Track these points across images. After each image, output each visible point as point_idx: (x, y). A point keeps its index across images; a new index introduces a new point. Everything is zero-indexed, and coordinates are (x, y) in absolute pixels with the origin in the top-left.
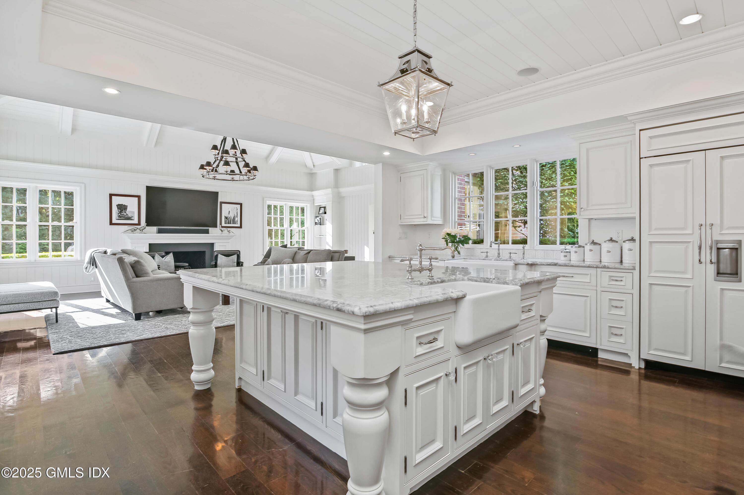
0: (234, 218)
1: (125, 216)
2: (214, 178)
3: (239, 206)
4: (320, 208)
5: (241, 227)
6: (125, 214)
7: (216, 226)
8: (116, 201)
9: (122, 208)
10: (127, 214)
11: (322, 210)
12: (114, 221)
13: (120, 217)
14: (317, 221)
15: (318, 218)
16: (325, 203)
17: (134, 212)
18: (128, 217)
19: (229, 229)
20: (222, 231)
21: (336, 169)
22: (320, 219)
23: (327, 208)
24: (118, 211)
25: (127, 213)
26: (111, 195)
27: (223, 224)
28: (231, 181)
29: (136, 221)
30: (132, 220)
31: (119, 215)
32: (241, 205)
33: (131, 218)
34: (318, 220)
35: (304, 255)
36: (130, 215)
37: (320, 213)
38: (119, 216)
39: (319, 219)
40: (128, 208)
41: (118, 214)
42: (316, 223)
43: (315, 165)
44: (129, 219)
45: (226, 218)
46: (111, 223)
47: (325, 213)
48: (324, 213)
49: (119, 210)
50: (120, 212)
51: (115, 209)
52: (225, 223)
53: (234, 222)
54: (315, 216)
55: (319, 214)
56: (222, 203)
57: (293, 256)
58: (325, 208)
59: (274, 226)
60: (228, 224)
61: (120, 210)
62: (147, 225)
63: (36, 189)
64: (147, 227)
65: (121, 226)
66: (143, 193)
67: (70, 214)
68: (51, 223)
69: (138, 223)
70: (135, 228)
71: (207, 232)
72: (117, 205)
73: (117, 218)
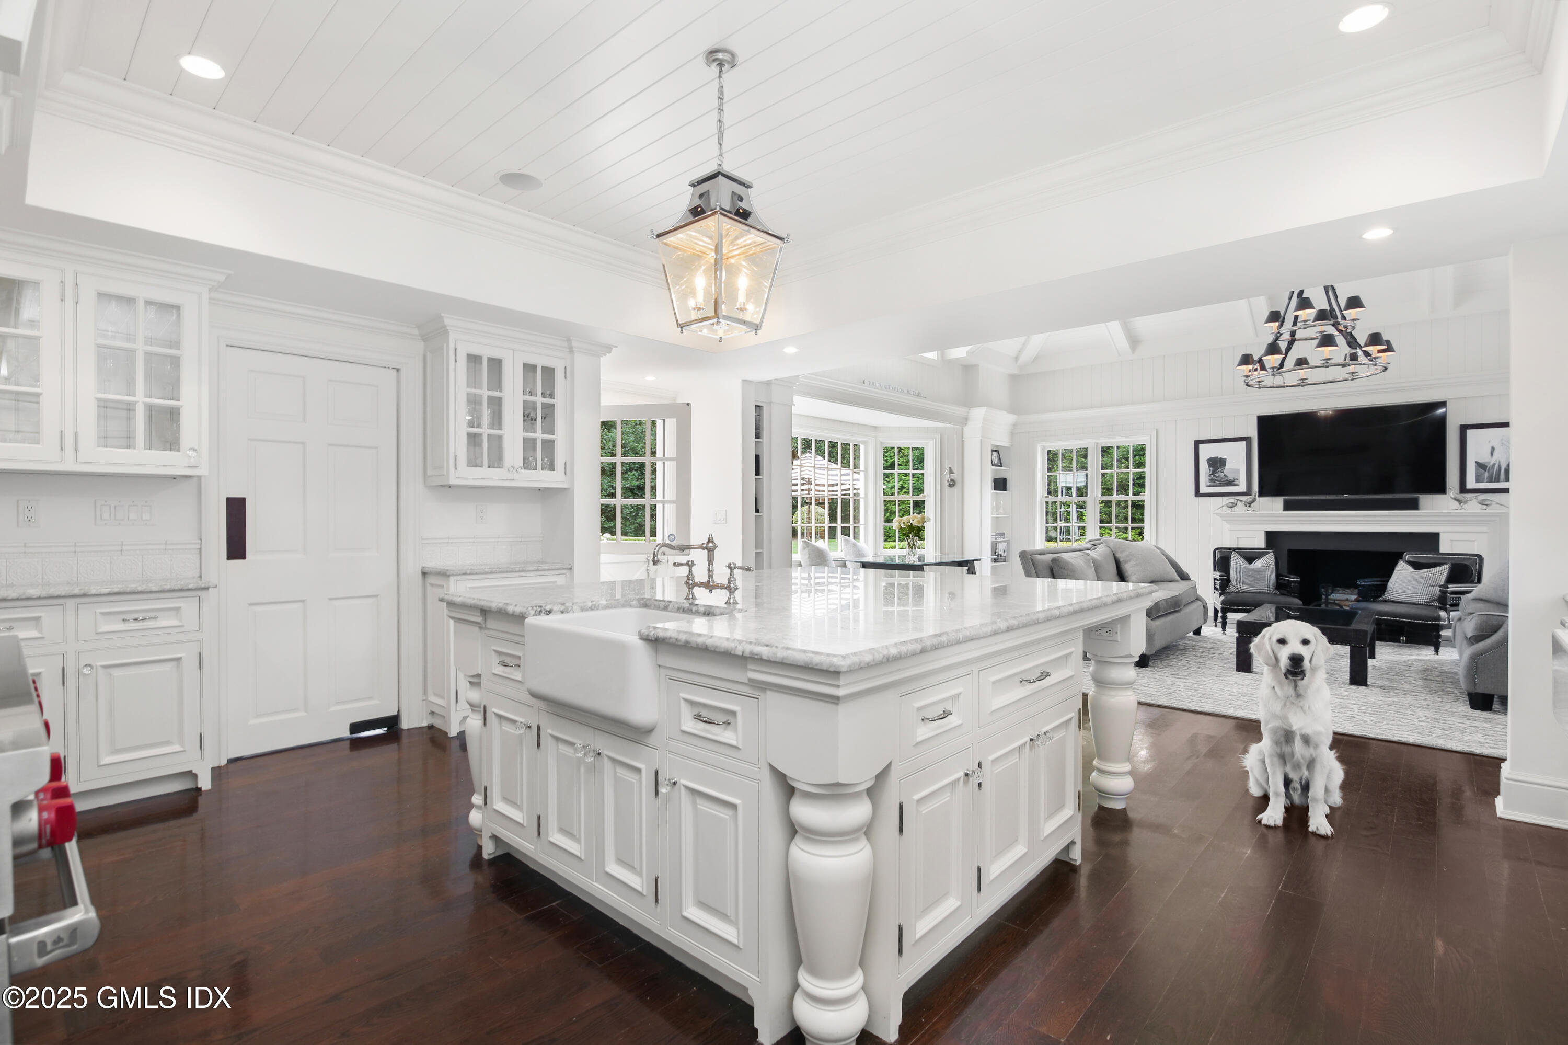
1: (1222, 478)
6: (1222, 475)
7: (1442, 491)
8: (1207, 452)
9: (1217, 464)
10: (1225, 475)
12: (1203, 489)
13: (1213, 482)
17: (1239, 470)
18: (1227, 480)
20: (1459, 503)
24: (1210, 470)
25: (1225, 473)
26: (1197, 443)
29: (1242, 488)
30: (1235, 485)
31: (1210, 478)
33: (1233, 481)
36: (1231, 477)
38: (1212, 480)
40: (1227, 464)
41: (1210, 476)
44: (1230, 483)
45: (1481, 466)
46: (1198, 494)
49: (1211, 468)
50: (1214, 473)
51: (1204, 468)
52: (1477, 481)
56: (1464, 429)
60: (1490, 481)
61: (1213, 467)
62: (1261, 494)
63: (1097, 447)
64: (1260, 498)
65: (1211, 498)
66: (1252, 431)
67: (1140, 482)
68: (1115, 497)
69: (1245, 491)
70: (1241, 501)
71: (1413, 505)
72: (1208, 460)
73: (1209, 484)
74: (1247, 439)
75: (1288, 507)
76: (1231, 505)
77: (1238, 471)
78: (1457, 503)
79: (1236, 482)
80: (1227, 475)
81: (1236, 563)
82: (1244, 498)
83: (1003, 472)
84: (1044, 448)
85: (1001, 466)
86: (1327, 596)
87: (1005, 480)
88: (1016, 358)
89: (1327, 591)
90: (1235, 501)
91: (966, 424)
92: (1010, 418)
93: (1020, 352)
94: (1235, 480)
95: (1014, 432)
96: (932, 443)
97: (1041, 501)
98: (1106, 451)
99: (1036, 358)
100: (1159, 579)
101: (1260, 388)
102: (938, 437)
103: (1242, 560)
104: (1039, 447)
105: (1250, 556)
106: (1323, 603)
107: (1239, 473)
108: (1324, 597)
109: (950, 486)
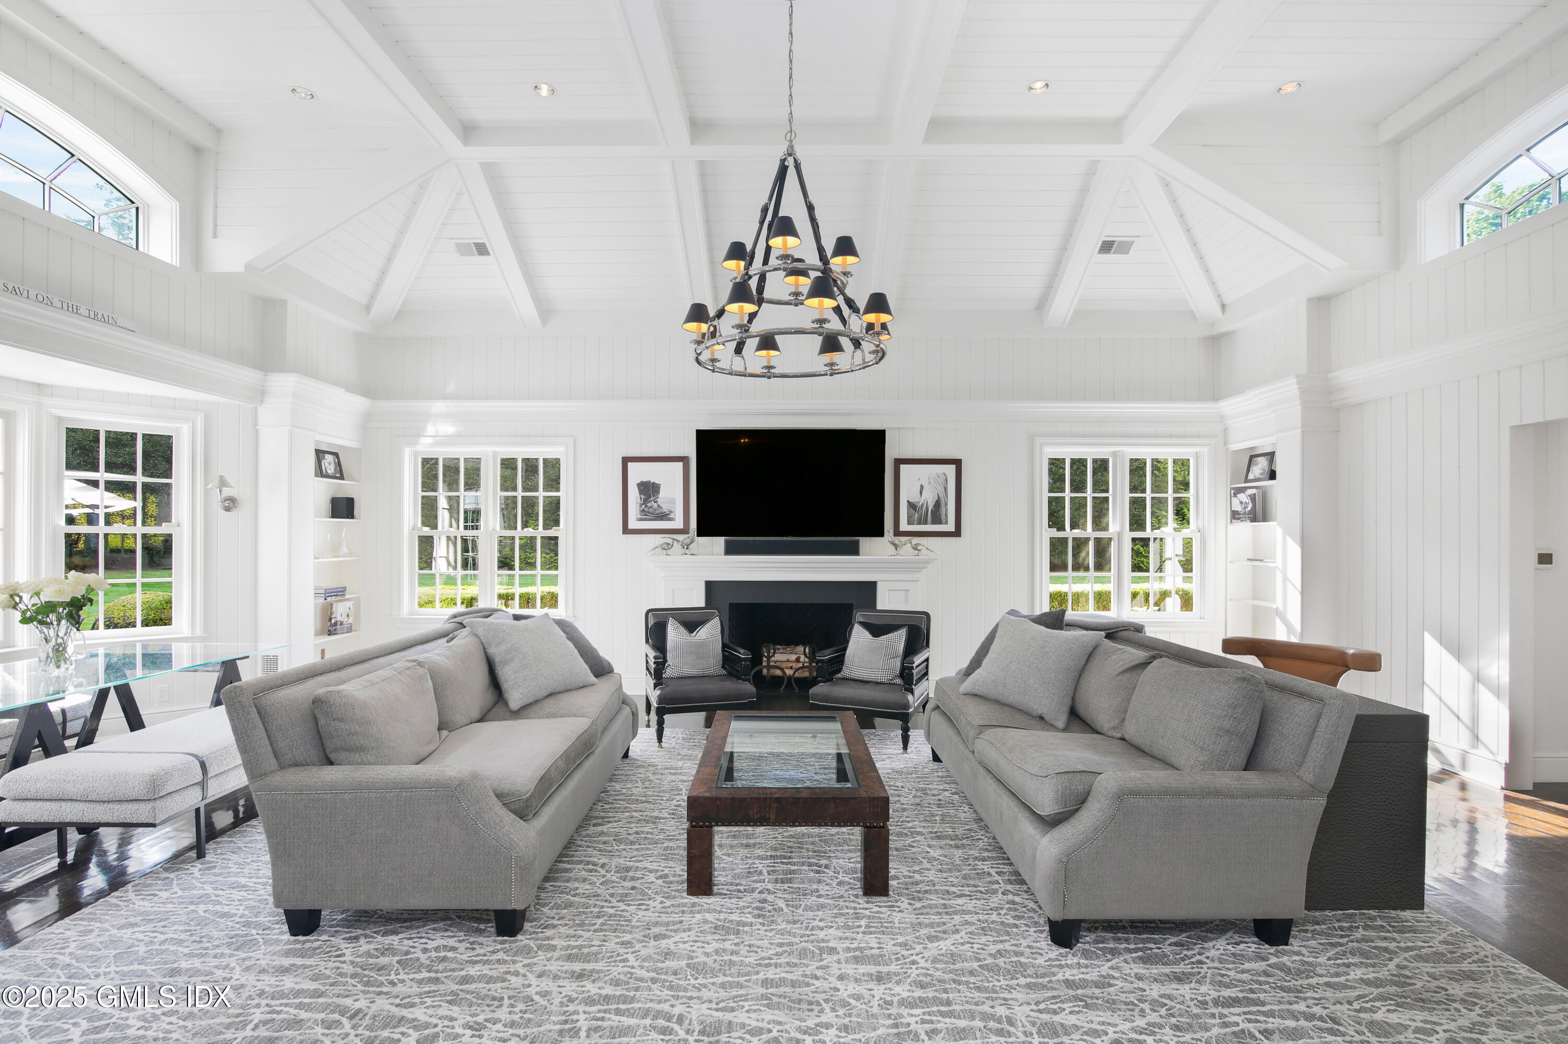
0: (938, 504)
1: (655, 510)
2: (769, 372)
3: (951, 470)
4: (1252, 458)
5: (957, 533)
6: (655, 505)
7: (880, 533)
8: (638, 473)
9: (649, 490)
10: (658, 506)
11: (1261, 466)
12: (633, 524)
13: (646, 514)
14: (1237, 507)
15: (1243, 497)
16: (1273, 439)
17: (676, 499)
18: (661, 513)
19: (915, 540)
20: (896, 546)
21: (1319, 299)
22: (1253, 498)
23: (1278, 457)
24: (641, 498)
25: (659, 503)
26: (626, 461)
27: (904, 526)
28: (826, 375)
29: (678, 524)
30: (670, 519)
31: (642, 509)
32: (958, 463)
33: (668, 514)
34: (1241, 503)
35: (1118, 675)
36: (665, 508)
37: (1251, 476)
38: (643, 512)
39: (1248, 500)
40: (660, 491)
41: (641, 506)
42: (1235, 515)
43: (1226, 302)
44: (663, 516)
45: (911, 505)
46: (626, 530)
47: (1272, 475)
48: (1266, 475)
49: (642, 496)
50: (645, 502)
51: (633, 493)
52: (909, 523)
53: (937, 520)
54: (1232, 489)
55: (1246, 481)
56: (899, 462)
57: (1081, 666)
58: (1271, 456)
59: (1073, 527)
60: (919, 523)
61: (644, 494)
62: (700, 533)
63: (494, 457)
64: (700, 538)
65: (643, 536)
66: (690, 449)
67: (553, 509)
68: (520, 532)
69: (682, 527)
70: (678, 541)
71: (853, 550)
72: (638, 485)
73: (639, 517)
74: (684, 459)
75: (730, 550)
76: (665, 546)
77: (673, 502)
78: (893, 547)
79: (671, 516)
80: (662, 505)
81: (674, 633)
82: (681, 537)
83: (345, 488)
84: (416, 454)
85: (342, 478)
86: (769, 658)
87: (350, 502)
88: (368, 308)
89: (769, 652)
90: (670, 541)
91: (262, 401)
92: (359, 403)
93: (373, 297)
94: (671, 512)
95: (366, 424)
96: (186, 429)
97: (411, 536)
98: (508, 464)
99: (400, 315)
100: (562, 689)
101: (713, 371)
102: (199, 418)
103: (682, 629)
104: (407, 452)
105: (691, 621)
106: (765, 667)
107: (674, 503)
108: (765, 659)
109: (228, 509)
